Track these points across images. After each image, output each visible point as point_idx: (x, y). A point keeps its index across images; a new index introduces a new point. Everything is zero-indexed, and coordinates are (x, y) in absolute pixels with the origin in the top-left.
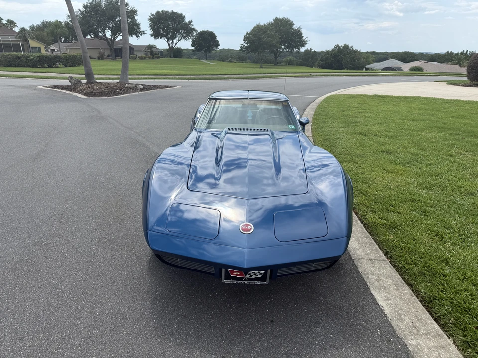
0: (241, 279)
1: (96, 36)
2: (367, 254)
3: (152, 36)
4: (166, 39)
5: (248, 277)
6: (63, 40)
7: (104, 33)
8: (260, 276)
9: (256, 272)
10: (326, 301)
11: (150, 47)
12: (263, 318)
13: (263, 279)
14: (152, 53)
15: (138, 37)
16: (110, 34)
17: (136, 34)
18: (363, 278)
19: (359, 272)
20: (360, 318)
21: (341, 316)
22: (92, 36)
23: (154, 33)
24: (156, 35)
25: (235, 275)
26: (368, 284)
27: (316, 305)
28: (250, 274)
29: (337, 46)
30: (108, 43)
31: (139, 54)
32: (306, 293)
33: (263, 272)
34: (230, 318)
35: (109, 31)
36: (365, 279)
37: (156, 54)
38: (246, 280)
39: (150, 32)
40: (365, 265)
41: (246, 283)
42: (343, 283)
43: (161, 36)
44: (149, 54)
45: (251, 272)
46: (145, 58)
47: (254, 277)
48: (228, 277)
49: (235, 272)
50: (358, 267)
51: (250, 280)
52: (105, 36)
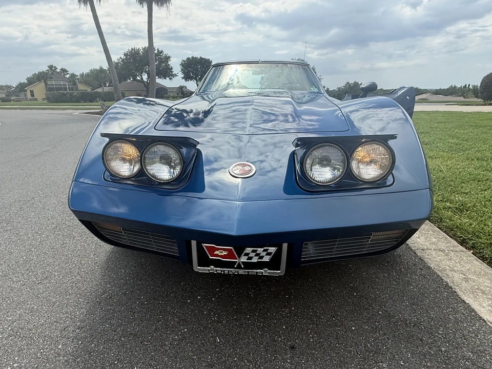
0: (231, 265)
1: (135, 79)
2: (434, 243)
3: (183, 78)
4: (195, 81)
5: (244, 259)
6: (107, 85)
7: (141, 76)
8: (267, 259)
9: (260, 250)
10: (386, 311)
11: (181, 88)
12: (275, 341)
13: (274, 263)
14: (182, 93)
15: (171, 79)
16: (147, 77)
17: (169, 77)
18: (438, 276)
19: (429, 268)
20: (459, 344)
21: (421, 340)
22: (132, 79)
23: (184, 76)
24: (187, 77)
25: (217, 255)
26: (451, 284)
27: (369, 319)
28: (247, 254)
29: (348, 83)
30: (145, 84)
31: (172, 95)
32: (349, 298)
33: (272, 250)
34: (215, 340)
35: (146, 74)
36: (443, 278)
37: (186, 94)
38: (239, 267)
39: (181, 75)
40: (435, 257)
41: (241, 272)
42: (409, 283)
43: (191, 78)
44: (180, 94)
45: (248, 250)
46: (177, 97)
47: (255, 260)
48: (204, 260)
49: (218, 249)
50: (426, 260)
51: (248, 265)
52: (142, 79)
